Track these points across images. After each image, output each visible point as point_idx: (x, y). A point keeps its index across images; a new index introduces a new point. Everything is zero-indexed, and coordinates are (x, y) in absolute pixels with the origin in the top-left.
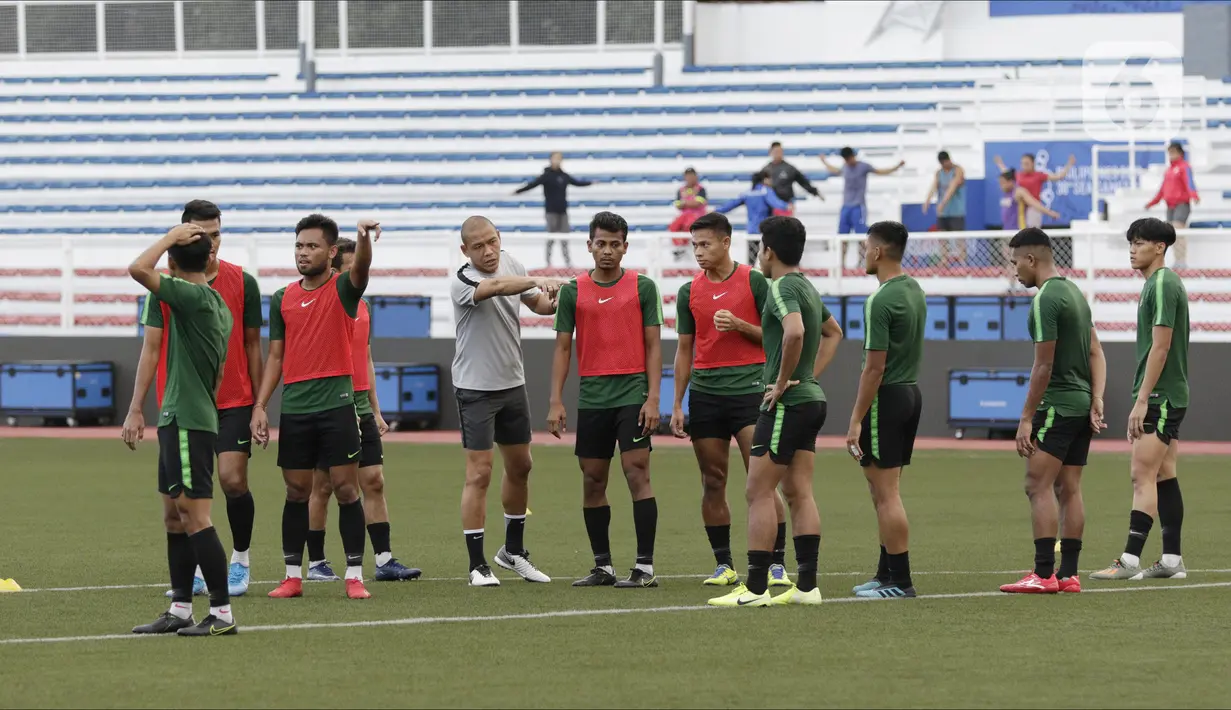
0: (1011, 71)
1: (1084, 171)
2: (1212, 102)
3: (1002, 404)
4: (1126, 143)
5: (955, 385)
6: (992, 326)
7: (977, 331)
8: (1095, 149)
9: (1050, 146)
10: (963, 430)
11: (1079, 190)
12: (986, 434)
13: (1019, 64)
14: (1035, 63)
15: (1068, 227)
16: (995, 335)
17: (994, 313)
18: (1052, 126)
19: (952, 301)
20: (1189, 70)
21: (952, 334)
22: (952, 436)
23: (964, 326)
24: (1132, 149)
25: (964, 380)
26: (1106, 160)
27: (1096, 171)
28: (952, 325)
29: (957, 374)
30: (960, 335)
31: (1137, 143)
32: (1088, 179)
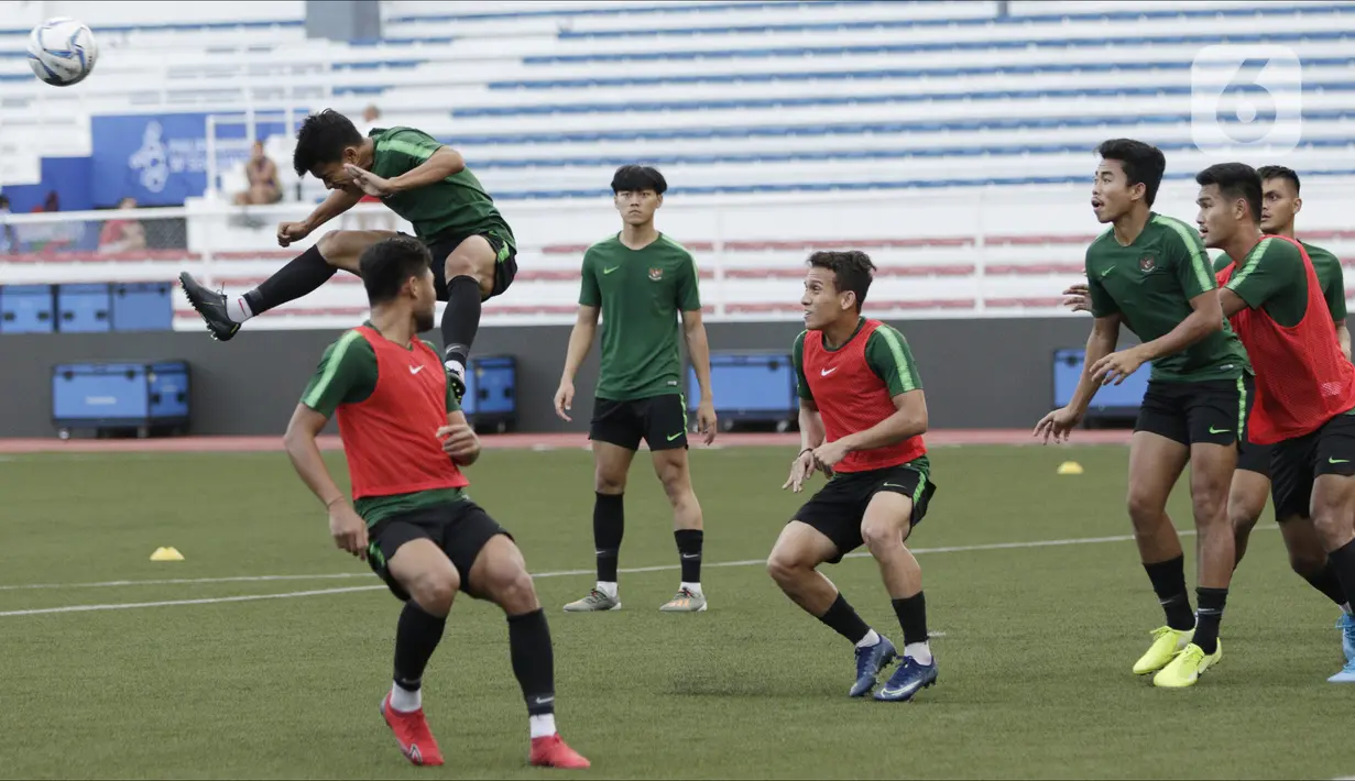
0: (117, 37)
1: (199, 145)
2: (337, 67)
3: (110, 400)
4: (242, 113)
5: (59, 382)
6: (100, 315)
7: (84, 320)
8: (211, 122)
9: (161, 119)
10: (70, 430)
11: (195, 166)
12: (94, 432)
13: (125, 29)
14: (144, 28)
15: (181, 205)
16: (103, 326)
17: (102, 302)
18: (164, 97)
19: (55, 290)
20: (313, 33)
21: (56, 326)
22: (57, 437)
23: (69, 316)
24: (250, 120)
25: (69, 375)
26: (223, 132)
27: (211, 144)
28: (56, 315)
29: (62, 369)
30: (65, 326)
31: (257, 113)
32: (203, 154)
